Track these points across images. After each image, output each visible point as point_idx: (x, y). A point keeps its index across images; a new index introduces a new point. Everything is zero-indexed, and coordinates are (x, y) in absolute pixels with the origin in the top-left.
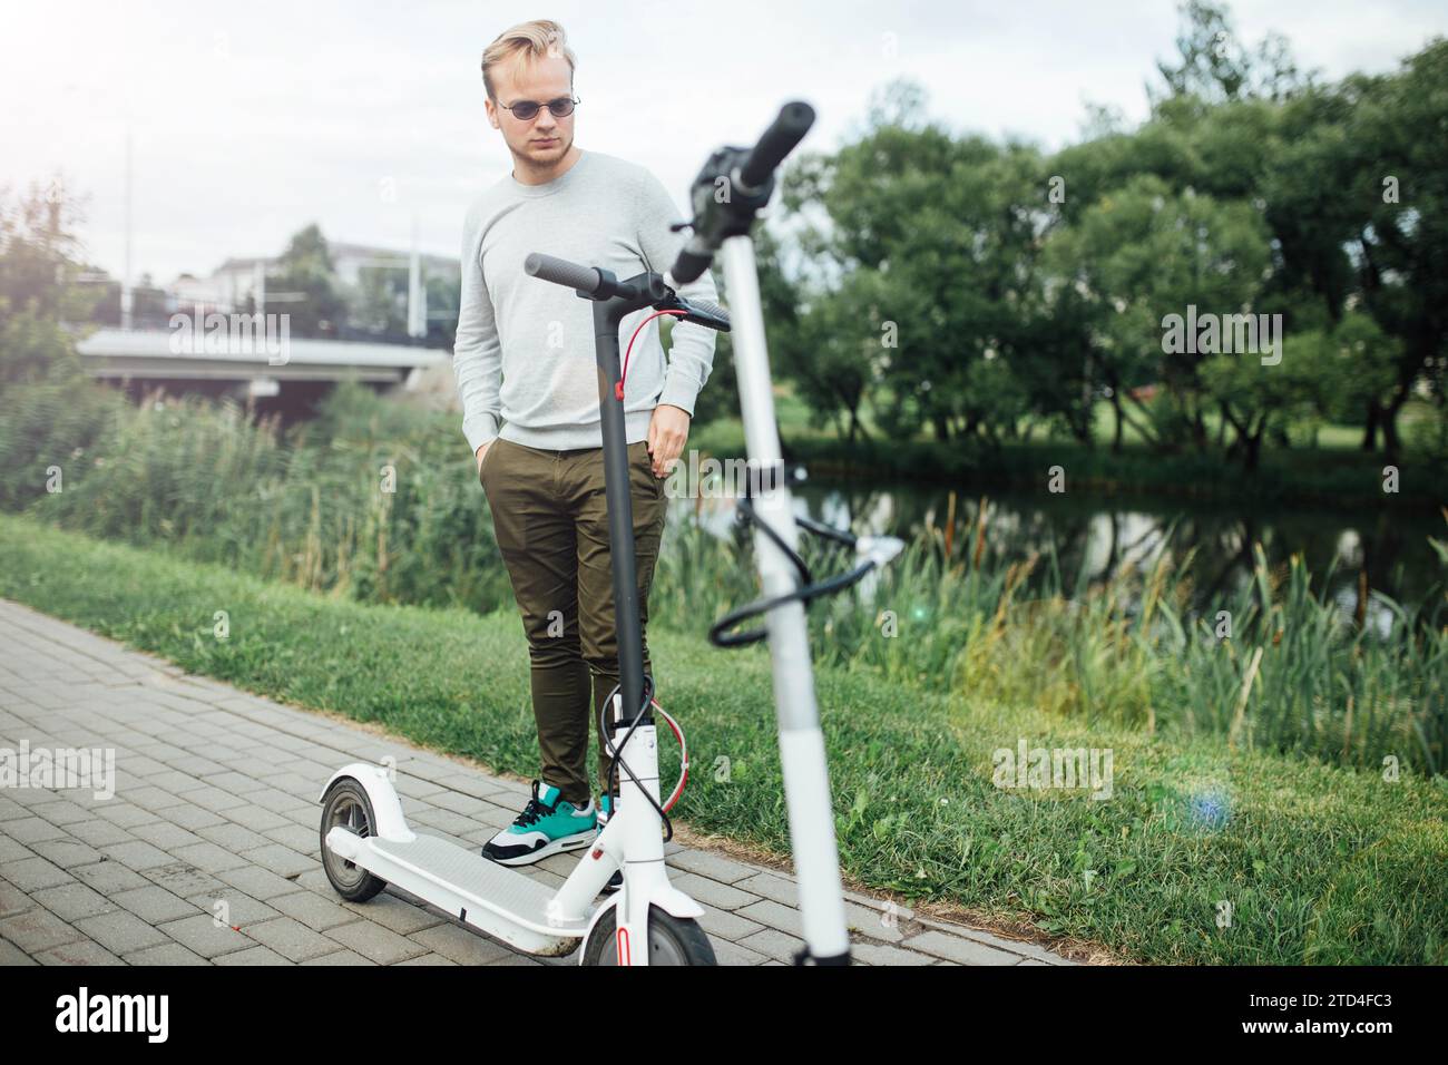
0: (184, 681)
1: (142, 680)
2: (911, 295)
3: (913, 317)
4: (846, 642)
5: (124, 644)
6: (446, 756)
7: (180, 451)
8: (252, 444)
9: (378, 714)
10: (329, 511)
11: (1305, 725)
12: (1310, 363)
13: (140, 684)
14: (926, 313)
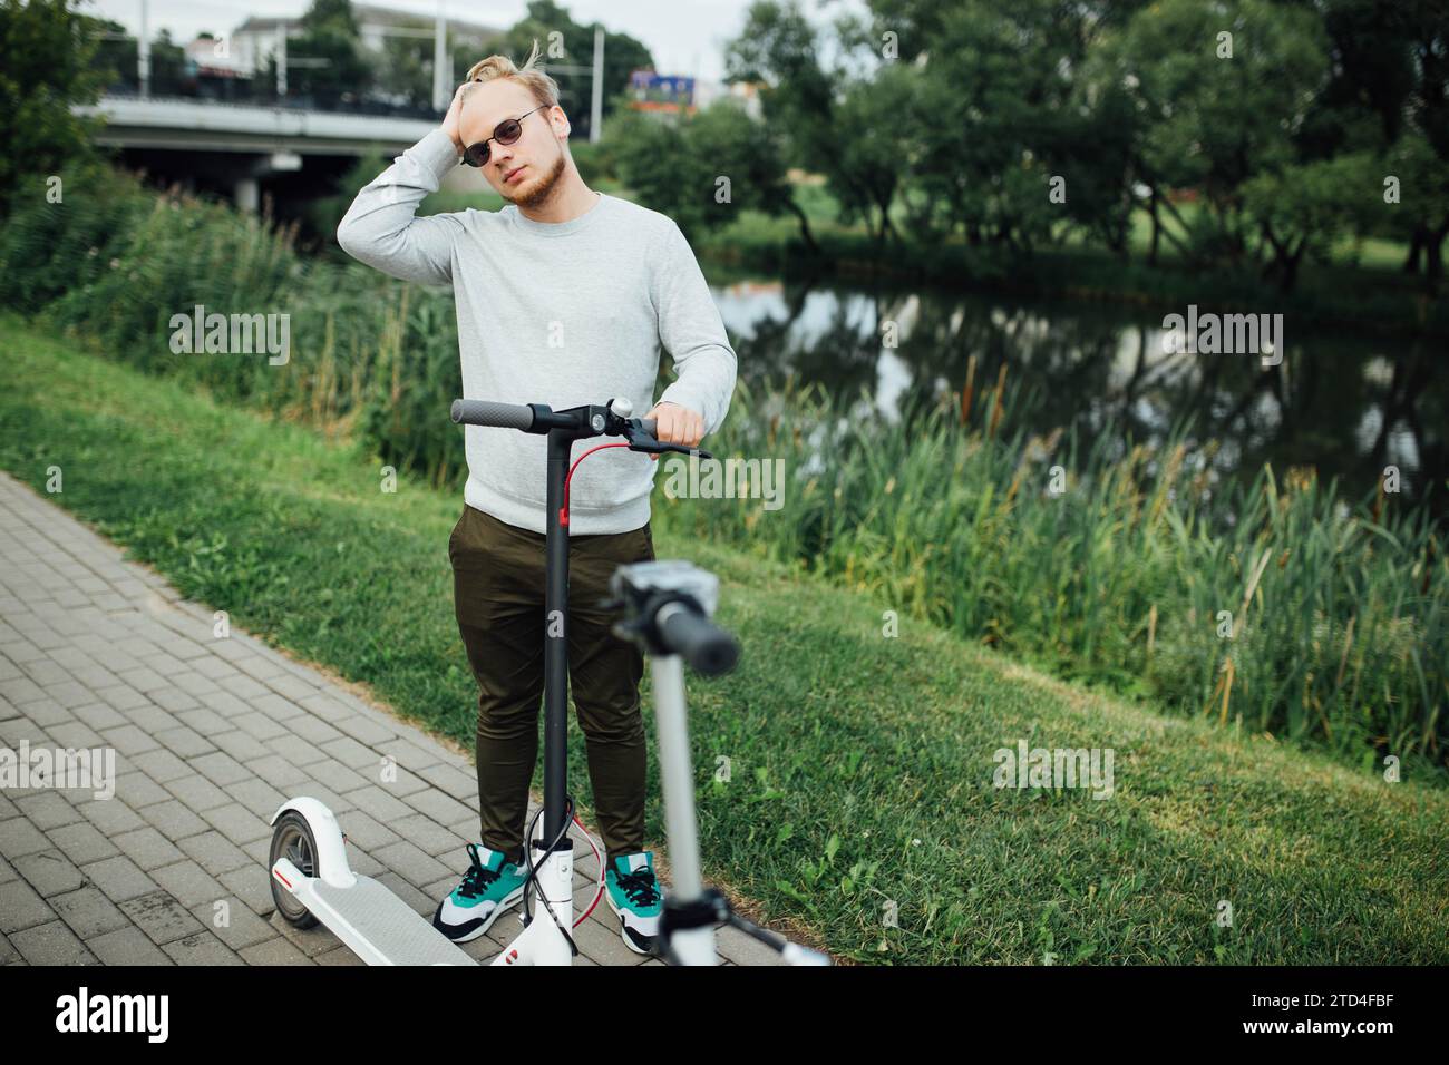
0: (178, 609)
1: (137, 603)
2: (946, 93)
3: (948, 116)
4: (855, 503)
5: (124, 549)
6: (431, 735)
7: (195, 260)
8: (270, 253)
9: (367, 675)
10: (343, 337)
11: (1303, 643)
12: (1357, 187)
13: (136, 610)
14: (962, 113)
